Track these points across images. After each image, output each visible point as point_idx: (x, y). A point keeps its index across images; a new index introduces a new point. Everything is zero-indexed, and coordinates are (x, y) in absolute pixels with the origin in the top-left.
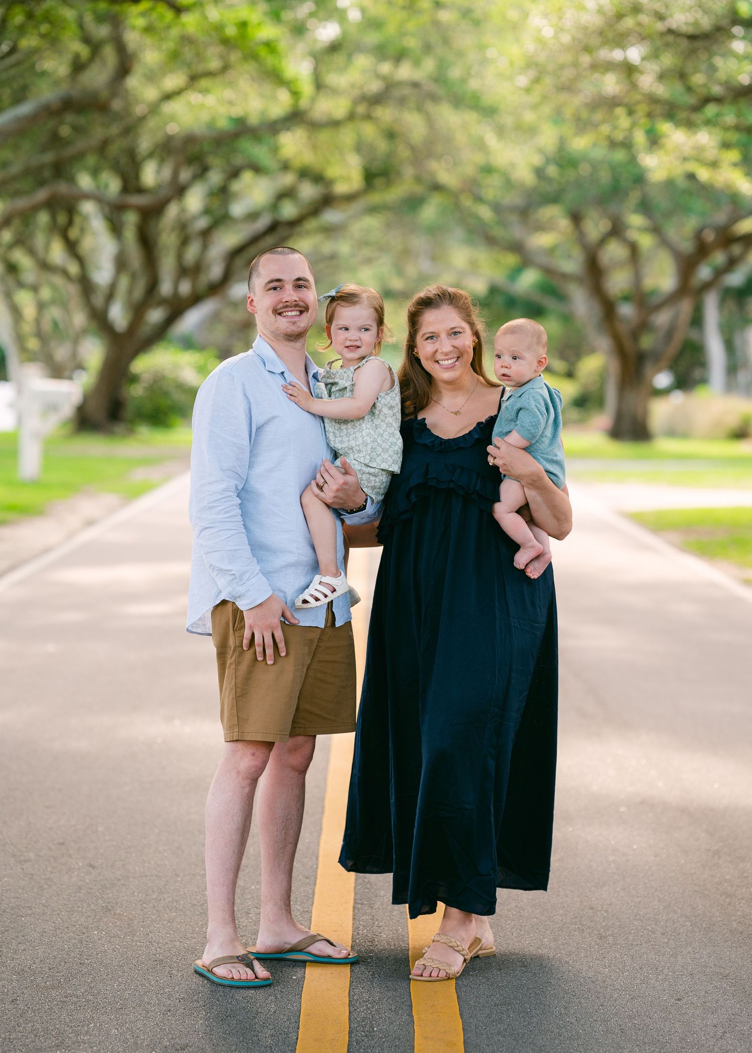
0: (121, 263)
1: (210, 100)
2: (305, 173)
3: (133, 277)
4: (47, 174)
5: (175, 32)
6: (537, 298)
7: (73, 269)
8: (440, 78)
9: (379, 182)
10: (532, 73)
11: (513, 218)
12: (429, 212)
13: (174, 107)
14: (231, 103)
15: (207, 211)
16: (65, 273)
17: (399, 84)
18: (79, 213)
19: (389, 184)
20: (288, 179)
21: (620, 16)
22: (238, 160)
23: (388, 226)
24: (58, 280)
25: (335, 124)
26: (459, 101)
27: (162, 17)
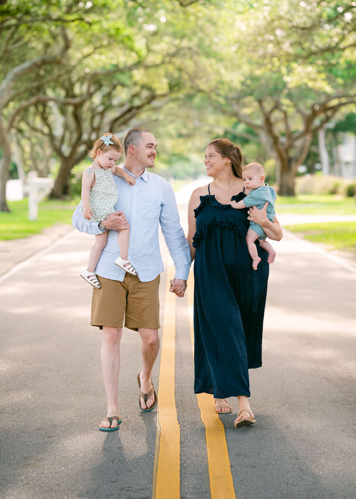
0: (66, 127)
1: (103, 58)
2: (143, 87)
3: (71, 133)
4: (34, 91)
5: (89, 33)
6: (246, 135)
7: (46, 130)
8: (200, 46)
9: (176, 89)
10: (237, 45)
11: (234, 102)
12: (197, 100)
13: (88, 61)
14: (112, 58)
15: (102, 103)
16: (42, 132)
17: (182, 49)
18: (48, 106)
19: (180, 89)
20: (137, 89)
21: (273, 21)
22: (115, 82)
23: (180, 106)
24: (39, 135)
25: (156, 66)
26: (208, 55)
27: (84, 27)
